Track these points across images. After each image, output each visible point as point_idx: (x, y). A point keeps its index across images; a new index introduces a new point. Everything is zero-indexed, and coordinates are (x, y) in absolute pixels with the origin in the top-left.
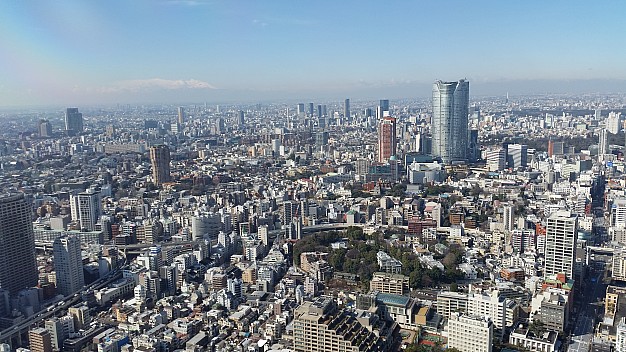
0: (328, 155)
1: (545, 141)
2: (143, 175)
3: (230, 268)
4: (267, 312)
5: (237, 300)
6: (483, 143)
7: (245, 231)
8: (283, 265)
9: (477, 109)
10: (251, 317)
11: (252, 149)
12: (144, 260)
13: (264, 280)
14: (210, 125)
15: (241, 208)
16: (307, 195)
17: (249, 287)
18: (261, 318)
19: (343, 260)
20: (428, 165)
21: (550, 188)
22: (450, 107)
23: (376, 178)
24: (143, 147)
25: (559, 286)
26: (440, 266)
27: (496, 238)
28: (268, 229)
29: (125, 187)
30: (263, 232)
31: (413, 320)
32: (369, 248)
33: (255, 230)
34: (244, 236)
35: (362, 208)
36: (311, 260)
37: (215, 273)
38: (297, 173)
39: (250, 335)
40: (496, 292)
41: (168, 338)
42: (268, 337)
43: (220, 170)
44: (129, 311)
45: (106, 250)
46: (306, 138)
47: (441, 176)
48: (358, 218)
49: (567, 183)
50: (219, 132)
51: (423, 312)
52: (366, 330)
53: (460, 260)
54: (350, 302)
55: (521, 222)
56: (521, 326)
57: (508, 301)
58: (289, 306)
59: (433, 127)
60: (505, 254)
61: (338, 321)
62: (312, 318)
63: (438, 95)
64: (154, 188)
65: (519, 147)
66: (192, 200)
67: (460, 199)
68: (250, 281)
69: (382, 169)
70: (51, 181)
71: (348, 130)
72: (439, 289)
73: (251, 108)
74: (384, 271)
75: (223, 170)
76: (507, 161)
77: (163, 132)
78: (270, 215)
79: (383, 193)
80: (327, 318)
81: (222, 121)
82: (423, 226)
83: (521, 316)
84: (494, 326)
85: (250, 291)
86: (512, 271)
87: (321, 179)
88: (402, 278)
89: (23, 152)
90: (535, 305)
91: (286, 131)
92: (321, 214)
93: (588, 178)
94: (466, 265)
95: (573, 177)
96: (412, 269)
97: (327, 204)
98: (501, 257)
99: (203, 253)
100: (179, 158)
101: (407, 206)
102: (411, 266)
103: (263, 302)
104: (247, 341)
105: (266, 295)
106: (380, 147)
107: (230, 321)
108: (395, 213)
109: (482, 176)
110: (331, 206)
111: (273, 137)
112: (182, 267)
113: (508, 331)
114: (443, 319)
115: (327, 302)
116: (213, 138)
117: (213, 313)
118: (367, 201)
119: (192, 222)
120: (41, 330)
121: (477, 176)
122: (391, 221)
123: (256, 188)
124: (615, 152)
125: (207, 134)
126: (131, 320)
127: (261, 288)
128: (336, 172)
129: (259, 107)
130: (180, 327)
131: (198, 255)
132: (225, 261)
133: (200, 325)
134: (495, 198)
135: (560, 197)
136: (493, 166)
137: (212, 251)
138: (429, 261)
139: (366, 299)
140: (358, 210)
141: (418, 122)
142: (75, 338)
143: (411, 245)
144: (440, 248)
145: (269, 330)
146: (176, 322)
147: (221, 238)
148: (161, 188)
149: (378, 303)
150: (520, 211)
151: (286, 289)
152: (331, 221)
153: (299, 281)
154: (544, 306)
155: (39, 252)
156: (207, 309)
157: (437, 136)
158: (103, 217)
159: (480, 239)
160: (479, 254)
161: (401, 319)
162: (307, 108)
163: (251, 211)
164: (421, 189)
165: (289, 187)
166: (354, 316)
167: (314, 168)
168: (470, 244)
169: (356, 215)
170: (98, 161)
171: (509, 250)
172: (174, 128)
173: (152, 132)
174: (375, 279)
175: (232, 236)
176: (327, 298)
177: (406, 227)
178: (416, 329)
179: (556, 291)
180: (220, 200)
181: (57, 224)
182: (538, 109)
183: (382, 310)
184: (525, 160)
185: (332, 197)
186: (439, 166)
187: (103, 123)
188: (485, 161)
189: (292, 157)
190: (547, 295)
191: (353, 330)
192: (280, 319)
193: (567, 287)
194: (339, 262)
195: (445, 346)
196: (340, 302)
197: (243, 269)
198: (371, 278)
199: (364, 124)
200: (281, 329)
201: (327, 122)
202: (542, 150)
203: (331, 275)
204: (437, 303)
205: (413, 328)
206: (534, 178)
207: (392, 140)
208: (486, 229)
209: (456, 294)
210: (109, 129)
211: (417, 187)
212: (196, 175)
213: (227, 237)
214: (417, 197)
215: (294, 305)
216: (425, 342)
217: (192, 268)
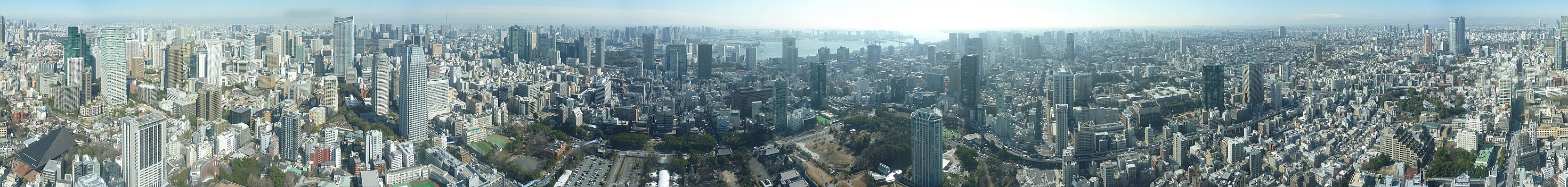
0: (1399, 51)
1: (1498, 44)
2: (1310, 58)
3: (1349, 107)
4: (1367, 132)
5: (1352, 124)
6: (1472, 46)
7: (1357, 88)
8: (1375, 107)
9: (1469, 30)
10: (1358, 133)
11: (1361, 47)
12: (1308, 99)
13: (1366, 115)
14: (1341, 35)
15: (1355, 77)
16: (1388, 71)
17: (1357, 117)
18: (1364, 134)
19: (1406, 105)
20: (1448, 56)
21: (1500, 65)
22: (1457, 29)
23: (1422, 63)
24: (1311, 45)
25: (1506, 110)
26: (1453, 106)
27: (1478, 90)
28: (1368, 88)
29: (1302, 63)
30: (1365, 90)
31: (1441, 135)
32: (1419, 99)
33: (1361, 88)
34: (1356, 91)
35: (1416, 78)
36: (1390, 105)
37: (1341, 109)
38: (1383, 60)
39: (1358, 143)
40: (1479, 116)
41: (1318, 139)
42: (1366, 145)
43: (1345, 57)
44: (1300, 122)
45: (1292, 91)
46: (1389, 42)
47: (1453, 62)
48: (1414, 83)
49: (1507, 62)
50: (1345, 39)
51: (1445, 130)
52: (1417, 142)
53: (1462, 103)
54: (1410, 127)
55: (1489, 82)
56: (1491, 131)
57: (1484, 120)
58: (1378, 129)
59: (1450, 39)
60: (1483, 97)
61: (1403, 138)
62: (1390, 136)
63: (1451, 23)
64: (1314, 64)
65: (1487, 47)
66: (1332, 71)
67: (1462, 73)
68: (1358, 114)
69: (1425, 58)
70: (1272, 58)
71: (1409, 39)
72: (1453, 118)
73: (1361, 27)
74: (1427, 110)
75: (1346, 57)
76: (1482, 53)
77: (1320, 38)
78: (1369, 81)
79: (1426, 70)
80: (1398, 136)
81: (1347, 33)
82: (1445, 87)
83: (1490, 127)
84: (1479, 134)
85: (1358, 120)
86: (1486, 105)
87: (1395, 63)
88: (1435, 114)
89: (1262, 44)
90: (1497, 120)
91: (1378, 39)
92: (1395, 81)
93: (1515, 59)
94: (1465, 105)
95: (1510, 59)
96: (1440, 109)
97: (1398, 76)
98: (1481, 99)
99: (1335, 98)
100: (1326, 50)
101: (1438, 77)
102: (1440, 108)
103: (1365, 126)
104: (1356, 146)
105: (1366, 123)
106: (1425, 48)
107: (1348, 134)
108: (1432, 81)
109: (1472, 61)
110: (1400, 77)
111: (1371, 41)
112: (1325, 104)
113: (1485, 135)
114: (1455, 133)
115: (1398, 127)
116: (1343, 41)
117: (1339, 129)
118: (1418, 75)
119: (1331, 82)
120: (1263, 124)
121: (1470, 61)
122: (1430, 85)
123: (1363, 67)
124: (1525, 48)
125: (1340, 39)
126: (1301, 127)
127: (1364, 119)
128: (1403, 59)
129: (1365, 27)
130: (1323, 134)
131: (1333, 99)
132: (1346, 103)
133: (1333, 134)
134: (1477, 71)
135: (1505, 68)
136: (1476, 56)
137: (1340, 98)
138: (1448, 104)
139: (1417, 126)
140: (1414, 79)
141: (1442, 36)
142: (1276, 131)
143: (1440, 97)
144: (1453, 97)
145: (1368, 141)
146: (1321, 132)
147: (1345, 91)
148: (1318, 64)
149: (1423, 127)
150: (1488, 77)
151: (1377, 120)
152: (1400, 85)
153: (1383, 116)
154: (1500, 120)
155: (1265, 88)
156: (1336, 127)
157: (1451, 42)
158: (1292, 76)
159: (1471, 91)
160: (1471, 98)
161: (1435, 135)
162: (1389, 28)
163: (1360, 78)
164: (1444, 68)
165: (1379, 67)
166: (1411, 135)
167: (1392, 57)
168: (1467, 94)
169: (1413, 81)
170: (1291, 50)
171: (1484, 95)
172: (1325, 36)
173: (1315, 38)
174: (1422, 115)
175: (1350, 90)
176: (1398, 125)
177: (1437, 88)
178: (1442, 139)
179: (1505, 112)
180: (1345, 72)
181: (1272, 76)
182: (1494, 30)
183: (1426, 131)
184: (1489, 53)
185: (1401, 72)
186: (1452, 57)
187: (1294, 33)
188: (1473, 54)
189: (1381, 52)
190: (1501, 115)
191: (1411, 142)
192: (1373, 136)
193: (1509, 109)
194: (1404, 106)
195: (1456, 147)
196: (1404, 128)
197: (1355, 108)
198: (1420, 114)
199: (1417, 36)
200: (1374, 141)
201: (1398, 35)
202: (1496, 48)
203: (1400, 113)
204: (1452, 125)
205: (1440, 139)
206: (1494, 60)
207: (1430, 44)
208: (1473, 86)
209: (1461, 120)
210: (1297, 36)
211: (1442, 67)
212: (1334, 59)
213: (1348, 91)
214: (1442, 73)
215: (1381, 128)
216: (1446, 146)
217: (1330, 105)
